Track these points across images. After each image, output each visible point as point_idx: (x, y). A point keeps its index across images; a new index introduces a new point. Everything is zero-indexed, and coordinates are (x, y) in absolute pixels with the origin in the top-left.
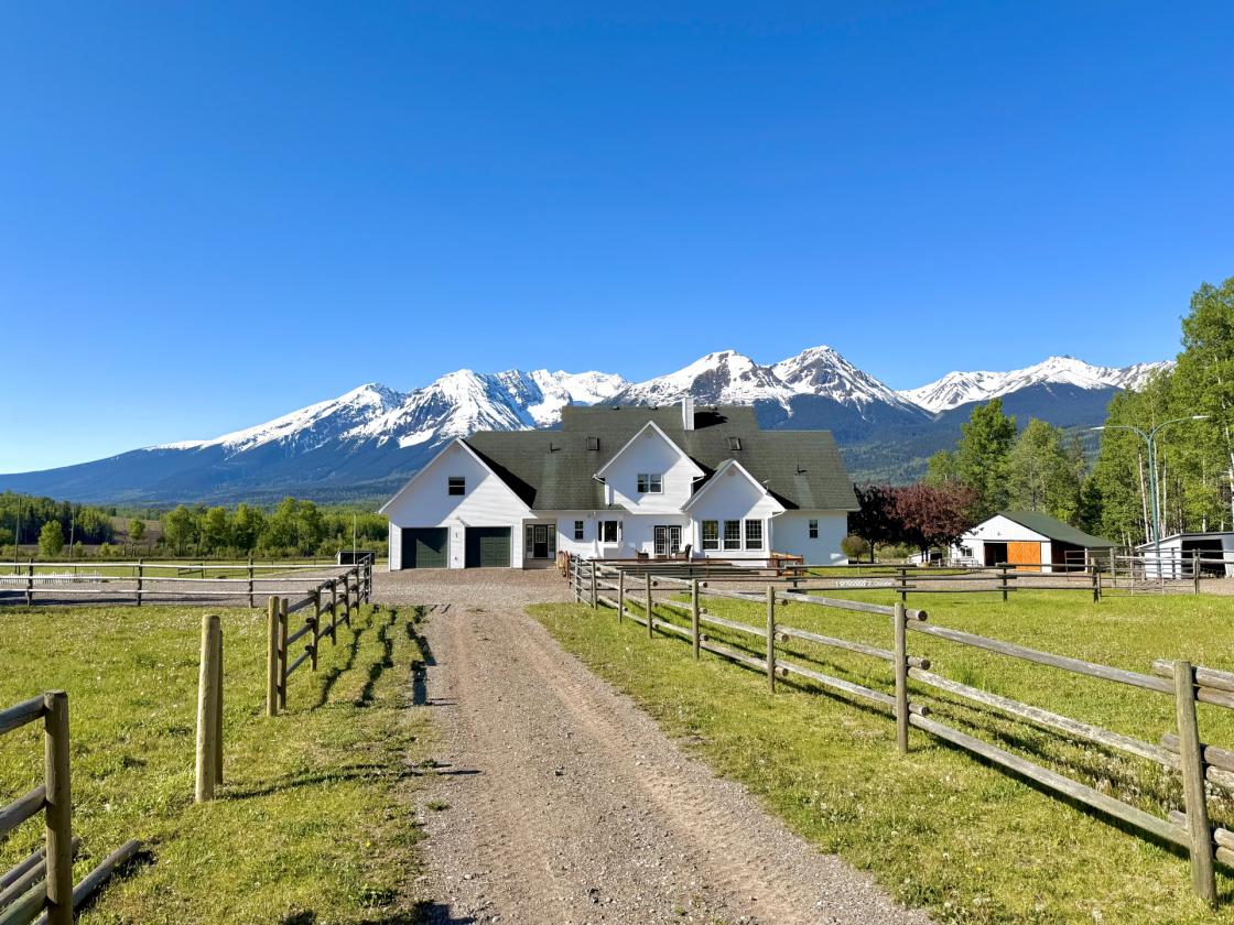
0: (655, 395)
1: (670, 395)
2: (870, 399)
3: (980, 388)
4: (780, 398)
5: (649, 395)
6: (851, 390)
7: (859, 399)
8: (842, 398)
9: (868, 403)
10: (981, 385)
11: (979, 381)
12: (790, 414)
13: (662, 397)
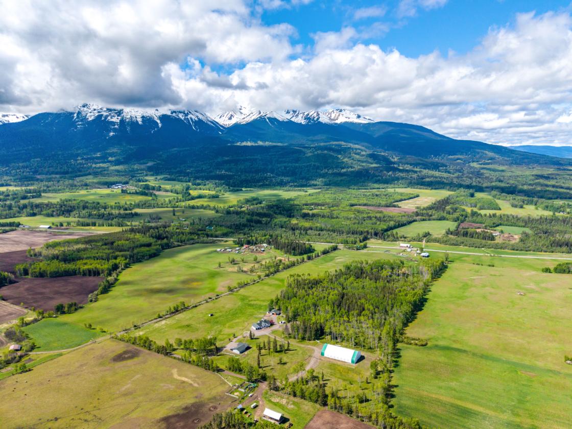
0: (85, 109)
1: (95, 110)
2: (196, 119)
3: (241, 113)
4: (155, 116)
5: (82, 109)
6: (188, 113)
7: (191, 118)
8: (184, 117)
9: (196, 121)
10: (241, 111)
11: (241, 109)
12: (160, 125)
13: (90, 111)
